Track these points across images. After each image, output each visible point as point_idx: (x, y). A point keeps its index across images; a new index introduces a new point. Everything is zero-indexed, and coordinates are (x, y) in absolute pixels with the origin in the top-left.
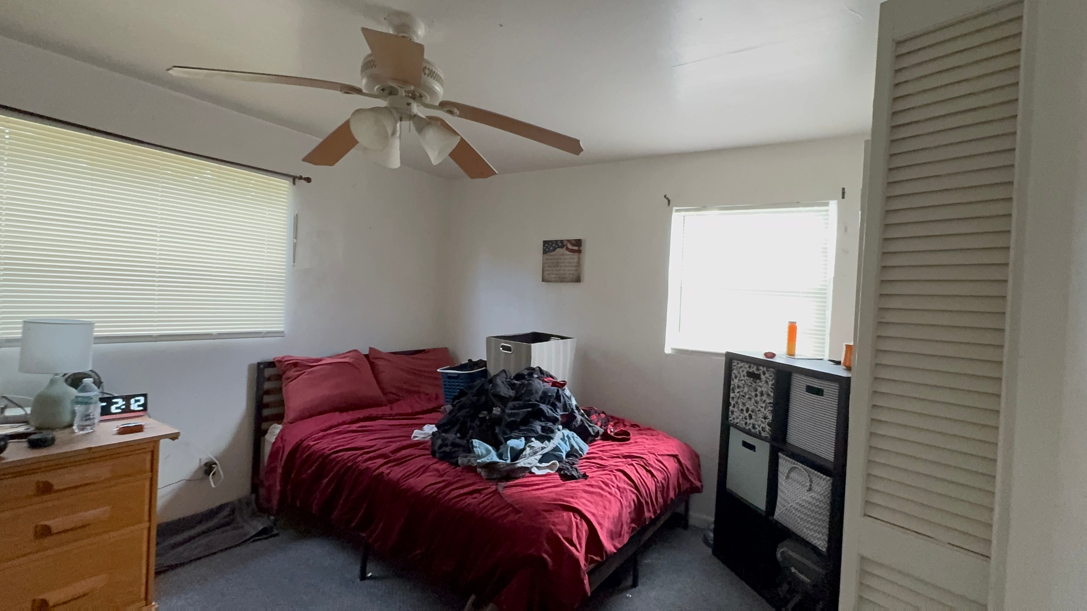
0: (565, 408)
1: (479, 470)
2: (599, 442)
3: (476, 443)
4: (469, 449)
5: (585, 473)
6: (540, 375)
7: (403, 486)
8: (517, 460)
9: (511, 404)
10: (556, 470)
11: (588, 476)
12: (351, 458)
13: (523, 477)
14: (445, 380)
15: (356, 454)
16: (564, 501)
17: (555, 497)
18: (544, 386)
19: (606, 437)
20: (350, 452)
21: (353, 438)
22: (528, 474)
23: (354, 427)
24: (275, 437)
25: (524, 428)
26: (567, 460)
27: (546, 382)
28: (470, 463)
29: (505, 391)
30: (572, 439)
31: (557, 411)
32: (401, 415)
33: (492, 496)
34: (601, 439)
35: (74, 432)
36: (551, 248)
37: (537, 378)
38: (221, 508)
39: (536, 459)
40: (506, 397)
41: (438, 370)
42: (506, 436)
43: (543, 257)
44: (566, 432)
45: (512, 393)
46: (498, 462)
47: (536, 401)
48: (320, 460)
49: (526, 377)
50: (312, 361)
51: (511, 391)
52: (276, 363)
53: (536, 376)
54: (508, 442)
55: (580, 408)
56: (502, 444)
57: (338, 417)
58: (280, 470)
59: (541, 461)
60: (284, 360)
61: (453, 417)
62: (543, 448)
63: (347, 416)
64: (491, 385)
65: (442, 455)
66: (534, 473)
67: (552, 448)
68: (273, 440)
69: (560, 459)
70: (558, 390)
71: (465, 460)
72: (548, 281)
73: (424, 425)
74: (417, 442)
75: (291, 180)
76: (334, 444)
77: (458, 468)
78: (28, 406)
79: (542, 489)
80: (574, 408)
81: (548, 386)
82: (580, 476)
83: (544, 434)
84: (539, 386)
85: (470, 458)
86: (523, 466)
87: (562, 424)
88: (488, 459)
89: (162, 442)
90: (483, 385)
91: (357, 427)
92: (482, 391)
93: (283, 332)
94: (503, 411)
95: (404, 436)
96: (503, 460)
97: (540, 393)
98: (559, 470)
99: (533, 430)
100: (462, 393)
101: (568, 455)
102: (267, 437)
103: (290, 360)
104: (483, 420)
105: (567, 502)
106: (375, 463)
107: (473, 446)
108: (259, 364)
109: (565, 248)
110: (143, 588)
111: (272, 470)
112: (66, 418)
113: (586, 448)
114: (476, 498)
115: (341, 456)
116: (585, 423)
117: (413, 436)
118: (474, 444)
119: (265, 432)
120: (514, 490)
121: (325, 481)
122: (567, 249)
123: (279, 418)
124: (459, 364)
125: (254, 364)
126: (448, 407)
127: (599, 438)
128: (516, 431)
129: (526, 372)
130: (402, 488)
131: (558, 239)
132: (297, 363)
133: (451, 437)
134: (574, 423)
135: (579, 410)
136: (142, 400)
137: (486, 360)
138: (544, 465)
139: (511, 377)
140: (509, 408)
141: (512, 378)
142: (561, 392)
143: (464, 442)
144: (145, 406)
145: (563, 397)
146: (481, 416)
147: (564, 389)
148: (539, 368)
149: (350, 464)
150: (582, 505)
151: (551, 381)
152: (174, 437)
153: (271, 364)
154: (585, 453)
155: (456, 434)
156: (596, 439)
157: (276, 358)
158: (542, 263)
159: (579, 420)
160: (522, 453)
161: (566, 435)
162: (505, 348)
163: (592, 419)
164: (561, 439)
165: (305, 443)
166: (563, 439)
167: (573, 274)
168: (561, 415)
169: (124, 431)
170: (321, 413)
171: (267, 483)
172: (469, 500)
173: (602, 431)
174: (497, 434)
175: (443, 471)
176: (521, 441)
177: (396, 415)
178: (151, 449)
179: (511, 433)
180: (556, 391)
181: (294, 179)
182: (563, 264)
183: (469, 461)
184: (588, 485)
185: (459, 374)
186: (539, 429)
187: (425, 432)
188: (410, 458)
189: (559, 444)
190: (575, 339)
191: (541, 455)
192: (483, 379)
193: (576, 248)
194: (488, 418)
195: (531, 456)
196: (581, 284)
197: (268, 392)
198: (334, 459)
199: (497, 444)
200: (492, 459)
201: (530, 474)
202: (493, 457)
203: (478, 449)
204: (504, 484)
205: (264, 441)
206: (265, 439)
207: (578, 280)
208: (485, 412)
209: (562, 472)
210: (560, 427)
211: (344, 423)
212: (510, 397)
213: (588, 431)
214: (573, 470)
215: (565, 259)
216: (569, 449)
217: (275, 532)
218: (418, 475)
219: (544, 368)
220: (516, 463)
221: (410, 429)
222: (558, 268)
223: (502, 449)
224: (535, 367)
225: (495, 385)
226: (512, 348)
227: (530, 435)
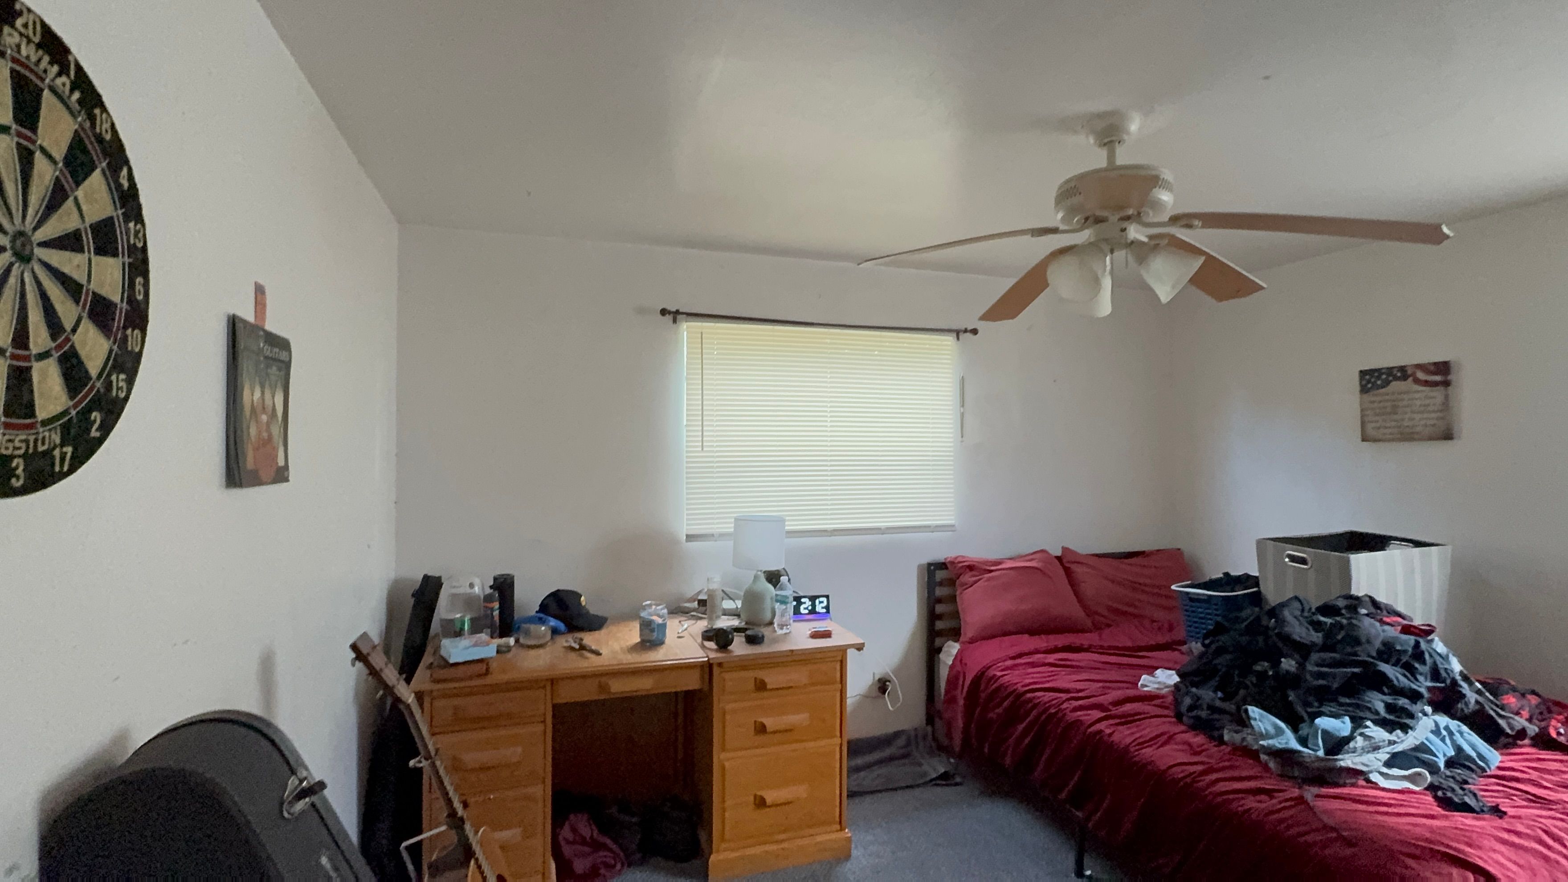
0: (1435, 674)
1: (1263, 757)
2: (1526, 749)
3: (1254, 712)
4: (1243, 722)
5: (1498, 805)
6: (1373, 610)
7: (1135, 756)
8: (1337, 754)
9: (1315, 657)
10: (1426, 786)
11: (1505, 813)
12: (1054, 702)
13: (1353, 785)
14: (1184, 603)
15: (1060, 697)
16: (1448, 846)
17: (1428, 835)
18: (1384, 631)
19: (1544, 741)
20: (1052, 694)
21: (1053, 673)
22: (1364, 783)
23: (1051, 658)
24: (953, 658)
25: (1348, 701)
26: (1448, 773)
27: (1388, 624)
28: (1245, 744)
29: (1300, 631)
30: (1458, 735)
31: (1417, 680)
32: (1117, 648)
33: (1291, 807)
34: (1533, 746)
35: (775, 631)
36: (1379, 382)
37: (1367, 615)
38: (897, 735)
39: (1380, 760)
40: (1306, 645)
41: (1173, 587)
42: (1309, 710)
43: (1361, 398)
44: (1443, 720)
45: (1317, 637)
46: (1299, 752)
47: (1369, 656)
48: (1011, 699)
49: (1343, 611)
50: (990, 564)
51: (1313, 633)
52: (949, 565)
53: (1364, 611)
54: (1318, 721)
55: (1473, 680)
56: (1302, 720)
57: (1028, 642)
58: (961, 702)
59: (1388, 764)
60: (956, 561)
61: (1205, 664)
62: (1391, 743)
63: (1040, 642)
64: (1273, 620)
65: (1192, 721)
66: (1376, 784)
67: (1413, 746)
68: (950, 663)
69: (1433, 769)
70: (1417, 644)
71: (1237, 737)
72: (1375, 440)
73: (1157, 668)
74: (1148, 694)
75: (955, 335)
76: (1028, 678)
77: (1224, 747)
78: (738, 599)
79: (1399, 815)
80: (1458, 678)
81: (1392, 632)
82: (1485, 809)
83: (1392, 717)
84: (1373, 631)
85: (1245, 736)
86: (1351, 766)
87: (1430, 703)
88: (1279, 743)
89: (848, 651)
90: (1258, 619)
91: (1056, 660)
92: (1255, 628)
93: (953, 526)
94: (1301, 665)
95: (1129, 682)
96: (1308, 748)
97: (1377, 644)
98: (1432, 788)
99: (1369, 709)
100: (1219, 629)
101: (1450, 763)
102: (942, 656)
103: (964, 562)
104: (1262, 675)
105: (1455, 849)
106: (1089, 715)
107: (1249, 718)
108: (929, 565)
109: (1411, 379)
110: (838, 810)
111: (951, 700)
112: (768, 616)
113: (1495, 758)
114: (1260, 802)
115: (1039, 698)
116: (1487, 708)
117: (1139, 684)
118: (1251, 714)
119: (939, 650)
120: (1336, 804)
121: (1021, 727)
122: (1417, 381)
123: (955, 634)
124: (1207, 579)
125: (924, 565)
126: (1196, 647)
127: (1527, 741)
128: (1332, 704)
129: (1341, 603)
130: (1135, 759)
131: (1391, 365)
132: (974, 566)
133: (1207, 694)
134: (1459, 705)
135: (1471, 684)
136: (825, 600)
137: (1257, 574)
138: (1395, 772)
139: (1310, 609)
140: (1313, 662)
141: (1313, 610)
142: (1423, 645)
143: (1230, 707)
144: (827, 608)
145: (1431, 656)
146: (1258, 668)
147: (1432, 641)
148: (1370, 597)
149: (1053, 711)
150: (1495, 865)
151: (1399, 624)
152: (860, 647)
153: (943, 566)
154: (1493, 767)
155: (1215, 692)
156: (1519, 742)
157: (948, 558)
158: (1359, 411)
159: (1473, 701)
160: (1348, 743)
161: (1442, 726)
162: (1293, 559)
163: (1505, 702)
164: (1432, 732)
165: (991, 672)
166: (1437, 732)
167: (1434, 425)
168: (1429, 689)
169: (816, 635)
170: (1005, 634)
171: (947, 715)
172: (1250, 802)
173: (1533, 729)
174: (1291, 703)
175: (1198, 747)
176: (1344, 723)
177: (1110, 648)
178: (839, 658)
179: (1321, 705)
180: (1412, 643)
181: (957, 333)
182: (1408, 410)
183: (1244, 739)
184: (1509, 831)
185: (1210, 596)
186: (1380, 707)
187: (1159, 680)
188: (1143, 716)
189: (1427, 739)
190: (1449, 548)
191: (1388, 753)
192: (1257, 609)
193: (1438, 378)
194: (1271, 673)
195: (1368, 752)
196: (1454, 442)
197: (939, 601)
198: (1030, 700)
199: (1294, 722)
200: (1286, 743)
201: (1367, 783)
202: (1289, 740)
203: (1259, 723)
204: (1315, 790)
205: (939, 663)
206: (939, 659)
207: (1448, 436)
208: (1266, 664)
209: (1440, 793)
210: (1428, 709)
211: (1037, 652)
212: (1314, 644)
213: (1498, 725)
214: (1465, 795)
215: (1412, 399)
216: (1453, 753)
217: (958, 779)
218: (1158, 745)
219: (1381, 598)
220: (1337, 760)
221: (1137, 672)
222: (1395, 417)
223: (1305, 730)
224: (1360, 595)
225: (1281, 622)
226: (1309, 559)
227: (1361, 714)
